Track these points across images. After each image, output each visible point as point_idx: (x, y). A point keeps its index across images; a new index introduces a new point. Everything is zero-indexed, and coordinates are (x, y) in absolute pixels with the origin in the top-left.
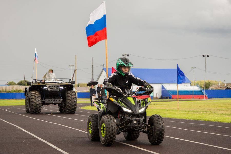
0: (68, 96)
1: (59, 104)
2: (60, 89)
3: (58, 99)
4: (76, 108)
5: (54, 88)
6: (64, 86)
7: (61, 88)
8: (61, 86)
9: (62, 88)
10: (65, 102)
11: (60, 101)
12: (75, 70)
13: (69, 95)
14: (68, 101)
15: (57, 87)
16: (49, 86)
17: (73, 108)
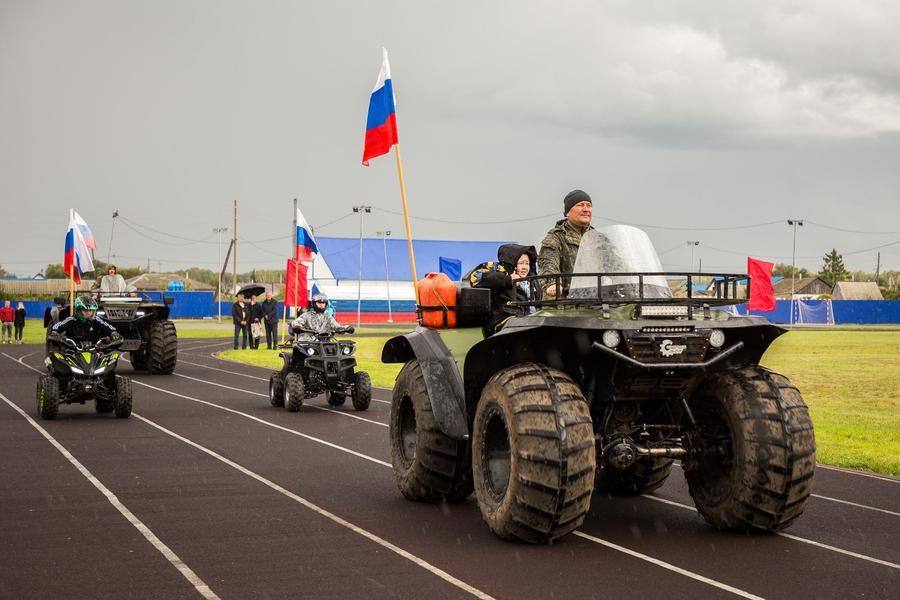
0: (155, 331)
1: (132, 353)
2: (136, 317)
3: (133, 341)
4: (174, 358)
5: (122, 313)
6: (147, 310)
7: (138, 313)
8: (140, 309)
9: (141, 314)
10: (148, 345)
11: (135, 344)
12: (233, 242)
13: (158, 329)
14: (155, 342)
15: (130, 312)
16: (109, 309)
17: (167, 358)
